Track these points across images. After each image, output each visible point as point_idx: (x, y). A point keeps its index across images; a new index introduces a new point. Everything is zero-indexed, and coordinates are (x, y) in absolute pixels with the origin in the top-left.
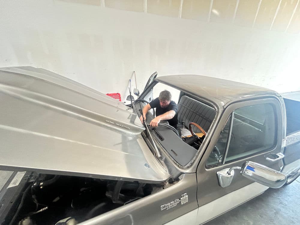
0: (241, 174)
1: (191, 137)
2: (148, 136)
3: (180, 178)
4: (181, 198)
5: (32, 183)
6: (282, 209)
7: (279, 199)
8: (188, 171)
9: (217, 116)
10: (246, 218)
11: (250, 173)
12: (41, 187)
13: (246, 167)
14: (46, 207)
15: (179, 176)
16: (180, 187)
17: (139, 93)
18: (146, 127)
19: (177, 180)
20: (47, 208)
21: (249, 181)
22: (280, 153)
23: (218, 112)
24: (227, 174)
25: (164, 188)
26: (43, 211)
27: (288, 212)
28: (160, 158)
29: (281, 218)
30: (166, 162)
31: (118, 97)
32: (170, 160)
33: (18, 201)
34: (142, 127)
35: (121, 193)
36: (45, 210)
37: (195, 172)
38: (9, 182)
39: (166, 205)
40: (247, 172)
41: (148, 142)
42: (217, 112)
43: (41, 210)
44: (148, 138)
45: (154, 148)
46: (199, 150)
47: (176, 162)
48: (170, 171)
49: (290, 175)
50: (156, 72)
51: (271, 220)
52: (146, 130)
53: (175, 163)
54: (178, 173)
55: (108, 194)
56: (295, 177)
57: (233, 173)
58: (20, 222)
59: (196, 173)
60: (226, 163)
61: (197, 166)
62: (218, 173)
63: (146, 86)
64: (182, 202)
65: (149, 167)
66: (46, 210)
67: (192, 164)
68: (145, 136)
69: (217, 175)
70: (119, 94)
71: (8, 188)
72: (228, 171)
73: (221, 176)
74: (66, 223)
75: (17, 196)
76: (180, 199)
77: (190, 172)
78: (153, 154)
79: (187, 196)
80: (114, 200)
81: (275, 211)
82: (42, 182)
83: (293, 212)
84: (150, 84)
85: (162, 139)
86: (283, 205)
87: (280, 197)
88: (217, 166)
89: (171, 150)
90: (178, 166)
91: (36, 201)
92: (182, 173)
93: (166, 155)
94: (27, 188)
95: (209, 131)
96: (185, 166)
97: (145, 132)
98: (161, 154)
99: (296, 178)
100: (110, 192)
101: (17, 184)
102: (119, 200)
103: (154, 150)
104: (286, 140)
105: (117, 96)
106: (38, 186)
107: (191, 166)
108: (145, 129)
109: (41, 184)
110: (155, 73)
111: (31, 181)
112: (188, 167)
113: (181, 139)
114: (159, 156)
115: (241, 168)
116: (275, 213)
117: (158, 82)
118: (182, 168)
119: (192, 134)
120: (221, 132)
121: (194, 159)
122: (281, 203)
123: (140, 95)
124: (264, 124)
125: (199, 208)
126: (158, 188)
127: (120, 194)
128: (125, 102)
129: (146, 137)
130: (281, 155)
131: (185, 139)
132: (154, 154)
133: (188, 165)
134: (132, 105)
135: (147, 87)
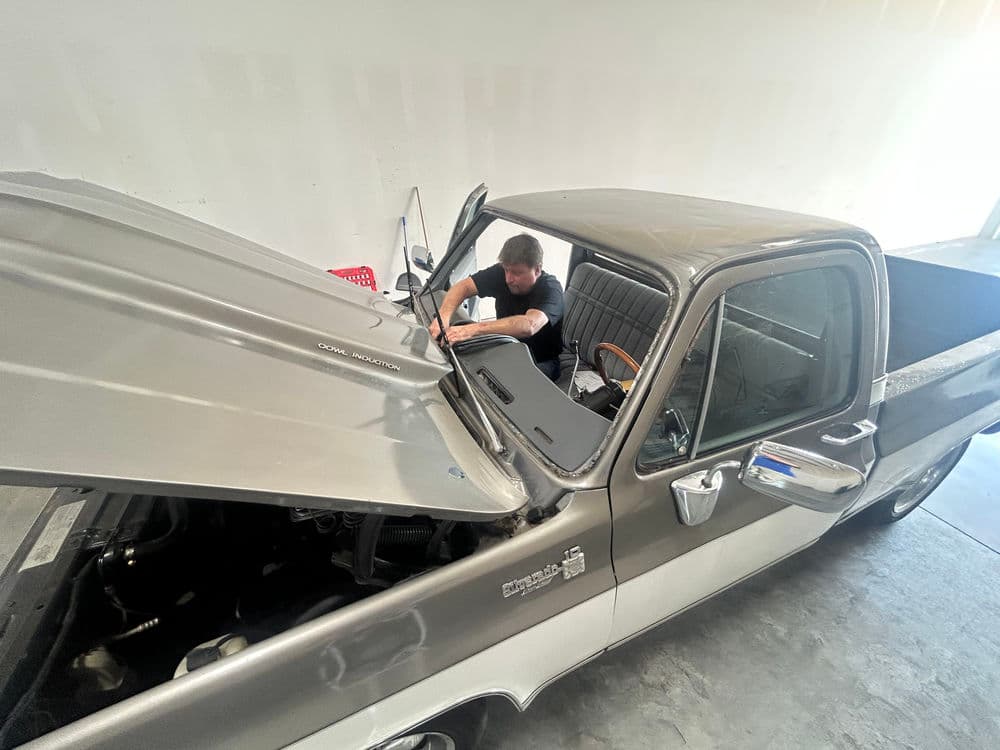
0: (741, 481)
1: (601, 389)
2: (463, 393)
3: (559, 505)
4: (565, 562)
5: (100, 551)
6: (871, 588)
7: (867, 561)
8: (585, 484)
9: (672, 311)
10: (767, 619)
11: (776, 479)
12: (130, 562)
13: (753, 459)
14: (152, 618)
15: (557, 502)
16: (560, 531)
17: (430, 261)
18: (454, 365)
19: (552, 511)
20: (156, 620)
21: (770, 503)
22: (866, 422)
23: (675, 299)
24: (703, 487)
25: (511, 537)
26: (145, 631)
27: (887, 594)
28: (500, 453)
29: (865, 613)
30: (519, 464)
31: (366, 279)
32: (533, 459)
33: (61, 602)
34: (442, 365)
35: (377, 555)
36: (150, 628)
37: (605, 484)
38: (22, 554)
39: (520, 581)
40: (766, 478)
41: (464, 409)
42: (673, 300)
43: (140, 628)
44: (464, 399)
45: (481, 427)
46: (616, 421)
47: (549, 461)
48: (531, 488)
49: (900, 488)
50: (481, 187)
51: (839, 620)
52: (455, 372)
53: (546, 465)
54: (555, 492)
55: (339, 560)
56: (919, 496)
57: (718, 481)
58: (77, 660)
59: (608, 486)
60: (700, 455)
61: (609, 467)
62: (674, 485)
63: (455, 233)
64: (567, 574)
65: (463, 477)
66: (155, 625)
67: (595, 463)
68: (454, 392)
69: (672, 490)
70: (369, 271)
71: (21, 570)
72: (703, 477)
73: (685, 492)
74: (219, 651)
75: (53, 590)
76: (560, 565)
77: (589, 486)
78: (480, 445)
79: (582, 555)
80: (361, 578)
81: (851, 596)
82: (130, 547)
83: (902, 592)
84: (465, 226)
85: (508, 399)
86: (875, 578)
87: (868, 558)
88: (672, 465)
89: (536, 429)
90: (556, 472)
91: (117, 603)
92: (566, 491)
93: (518, 442)
94: (82, 566)
95: (647, 358)
96: (575, 470)
97: (454, 379)
98: (503, 444)
99: (921, 501)
100: (346, 553)
101: (51, 558)
102: (374, 576)
103: (484, 431)
104: (886, 380)
105: (363, 275)
106: (120, 559)
107: (593, 467)
108: (452, 370)
109: (129, 552)
110: (477, 190)
111: (94, 545)
112: (585, 473)
113: (569, 397)
114: (498, 447)
115: (739, 463)
116: (851, 601)
117: (492, 218)
118: (567, 477)
119: (605, 382)
120: (684, 360)
121: (602, 447)
122: (870, 573)
123: (436, 264)
124: (824, 336)
125: (619, 587)
126: (495, 539)
127: (377, 559)
128: (386, 293)
129: (457, 394)
130: (867, 427)
131: (583, 397)
132: (484, 445)
133: (585, 467)
134: (412, 300)
135: (457, 238)
